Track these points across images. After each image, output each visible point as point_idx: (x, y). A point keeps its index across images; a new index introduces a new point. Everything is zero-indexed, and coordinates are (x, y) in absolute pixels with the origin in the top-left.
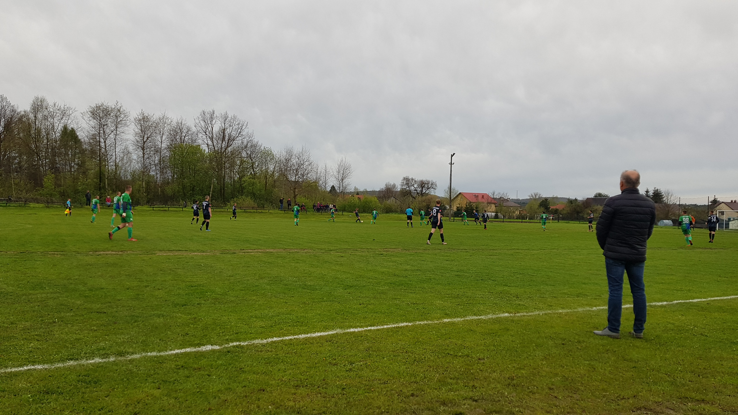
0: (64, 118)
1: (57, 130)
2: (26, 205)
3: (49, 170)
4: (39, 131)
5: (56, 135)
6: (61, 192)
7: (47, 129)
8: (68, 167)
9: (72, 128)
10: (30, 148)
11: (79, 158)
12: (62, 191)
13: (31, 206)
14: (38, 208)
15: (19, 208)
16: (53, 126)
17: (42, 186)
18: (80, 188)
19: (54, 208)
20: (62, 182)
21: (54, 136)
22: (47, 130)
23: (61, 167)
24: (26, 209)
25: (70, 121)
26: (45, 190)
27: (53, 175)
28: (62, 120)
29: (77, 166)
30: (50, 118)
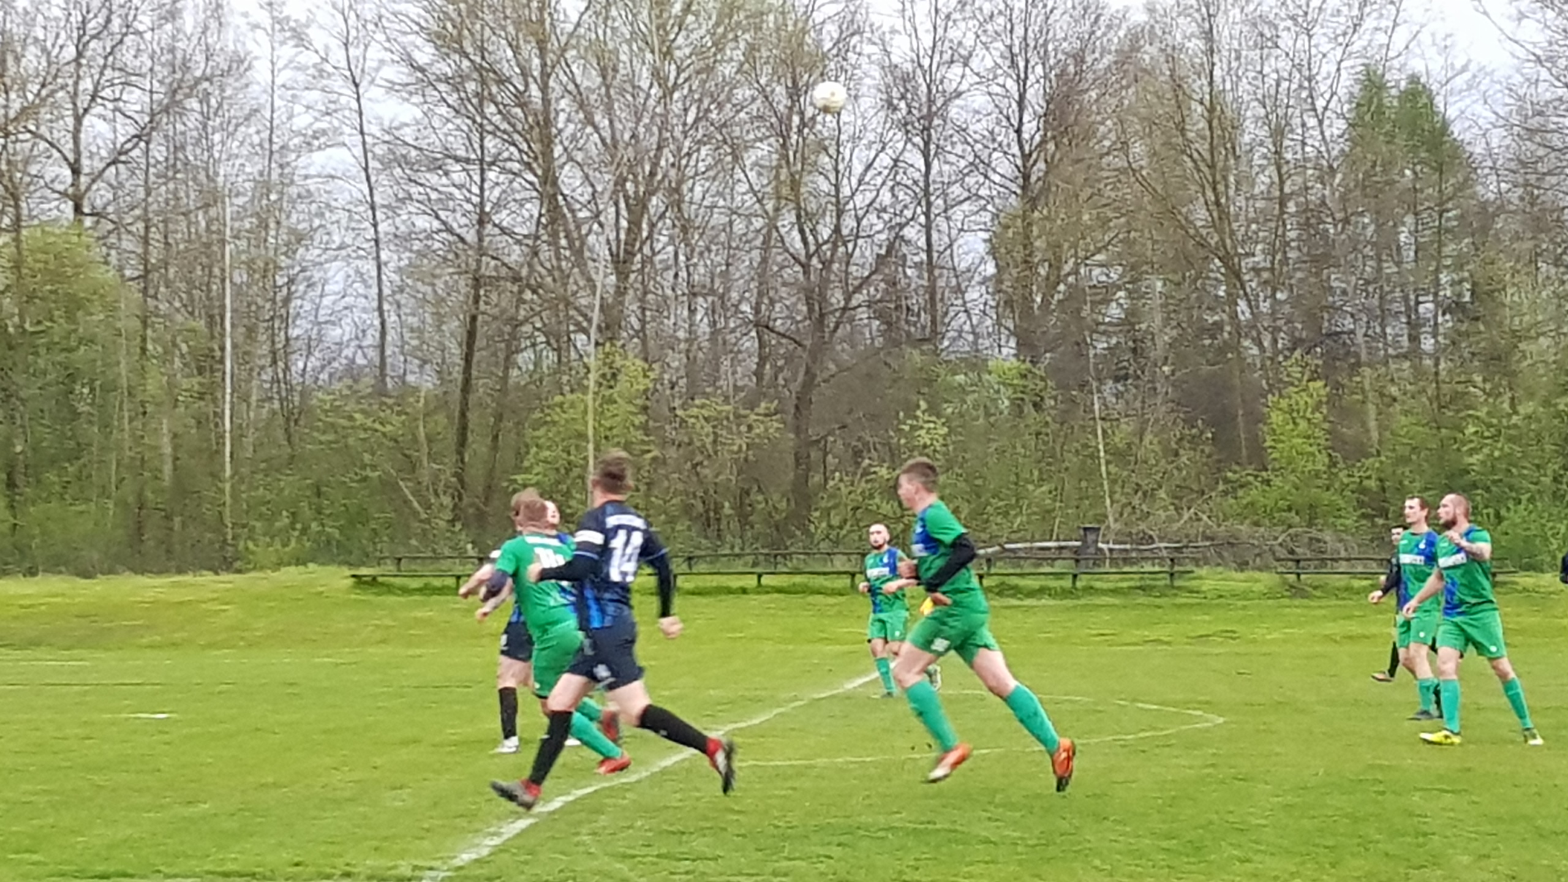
0: (1369, 23)
1: (1332, 104)
2: (1177, 582)
3: (1295, 353)
4: (1229, 119)
5: (1326, 131)
6: (1364, 491)
7: (1272, 102)
8: (1396, 329)
9: (1414, 79)
10: (1185, 226)
11: (1460, 264)
12: (1372, 484)
13: (1207, 585)
14: (1244, 595)
15: (1142, 600)
16: (1310, 80)
17: (1259, 458)
18: (1473, 459)
19: (1336, 593)
20: (1372, 424)
21: (1314, 139)
22: (1277, 105)
23: (1360, 333)
24: (1180, 606)
25: (1400, 38)
26: (1277, 481)
27: (1320, 384)
28: (1356, 36)
29: (1448, 317)
30: (1289, 29)
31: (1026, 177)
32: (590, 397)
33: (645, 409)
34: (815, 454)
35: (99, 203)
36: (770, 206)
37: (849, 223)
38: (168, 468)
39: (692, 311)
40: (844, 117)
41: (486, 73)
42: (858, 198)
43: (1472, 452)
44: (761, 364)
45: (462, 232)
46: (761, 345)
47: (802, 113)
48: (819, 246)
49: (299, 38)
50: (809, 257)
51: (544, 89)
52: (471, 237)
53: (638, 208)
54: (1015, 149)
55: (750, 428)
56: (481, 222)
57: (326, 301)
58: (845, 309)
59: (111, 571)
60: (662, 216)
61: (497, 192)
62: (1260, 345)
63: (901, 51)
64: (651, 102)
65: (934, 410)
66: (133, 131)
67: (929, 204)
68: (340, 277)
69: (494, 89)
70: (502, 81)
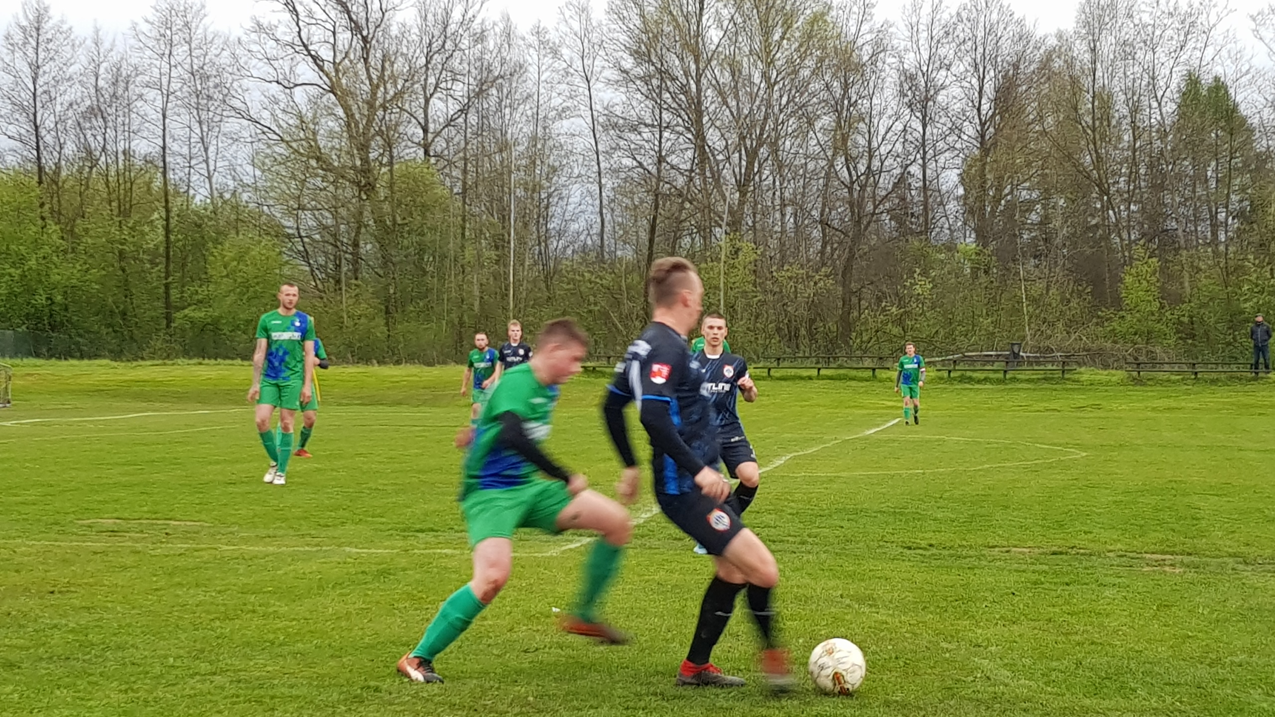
0: (1190, 45)
1: (1168, 93)
2: (1066, 376)
3: (1142, 242)
4: (1104, 101)
5: (1164, 110)
6: (1181, 323)
7: (1130, 92)
8: (1204, 228)
9: (1217, 79)
10: (1078, 167)
11: (1243, 189)
12: (1186, 320)
13: (1085, 377)
14: (1107, 384)
15: (1046, 386)
16: (1153, 79)
17: (1117, 303)
18: (1247, 305)
19: (1160, 382)
20: (1187, 284)
21: (1156, 115)
22: (1134, 94)
23: (1181, 229)
24: (1067, 390)
25: (1210, 52)
26: (1129, 317)
27: (1155, 260)
28: (1182, 53)
29: (1236, 221)
30: (1141, 49)
31: (983, 136)
32: (722, 264)
33: (754, 271)
34: (854, 300)
35: (439, 149)
36: (830, 153)
37: (876, 163)
38: (477, 304)
39: (783, 215)
40: (875, 101)
41: (664, 74)
42: (882, 148)
43: (1246, 301)
44: (824, 246)
45: (650, 168)
46: (824, 235)
47: (850, 99)
48: (858, 177)
49: (555, 53)
50: (852, 183)
51: (698, 82)
52: (654, 170)
53: (752, 155)
54: (977, 121)
55: (816, 283)
56: (660, 162)
57: (570, 208)
58: (873, 214)
59: (444, 363)
60: (767, 159)
61: (669, 144)
62: (1120, 237)
63: (910, 61)
64: (761, 92)
65: (925, 273)
66: (458, 108)
67: (925, 153)
68: (578, 193)
69: (669, 83)
70: (674, 79)
